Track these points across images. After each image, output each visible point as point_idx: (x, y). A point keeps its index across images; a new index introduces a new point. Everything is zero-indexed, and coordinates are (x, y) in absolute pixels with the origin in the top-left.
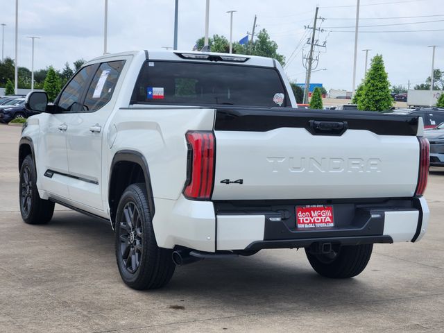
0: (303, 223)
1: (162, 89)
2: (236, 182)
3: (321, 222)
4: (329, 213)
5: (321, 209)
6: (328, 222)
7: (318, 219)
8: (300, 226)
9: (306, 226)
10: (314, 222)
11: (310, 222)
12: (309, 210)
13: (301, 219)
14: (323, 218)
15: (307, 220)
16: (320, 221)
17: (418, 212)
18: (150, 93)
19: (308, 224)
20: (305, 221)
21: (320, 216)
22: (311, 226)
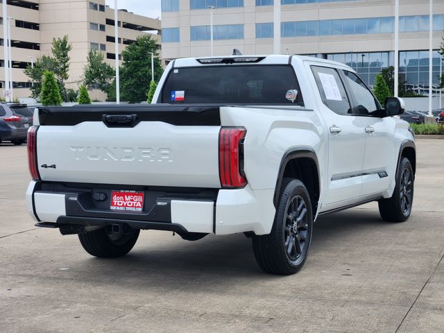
0: (117, 205)
1: (183, 92)
2: (51, 167)
3: (133, 206)
4: (140, 199)
5: (133, 195)
6: (138, 207)
7: (130, 204)
8: (112, 208)
9: (118, 208)
10: (127, 206)
11: (123, 206)
12: (123, 195)
13: (115, 202)
14: (135, 203)
15: (120, 203)
16: (131, 205)
17: (213, 203)
18: (173, 96)
19: (120, 206)
20: (118, 204)
21: (132, 200)
22: (122, 208)
